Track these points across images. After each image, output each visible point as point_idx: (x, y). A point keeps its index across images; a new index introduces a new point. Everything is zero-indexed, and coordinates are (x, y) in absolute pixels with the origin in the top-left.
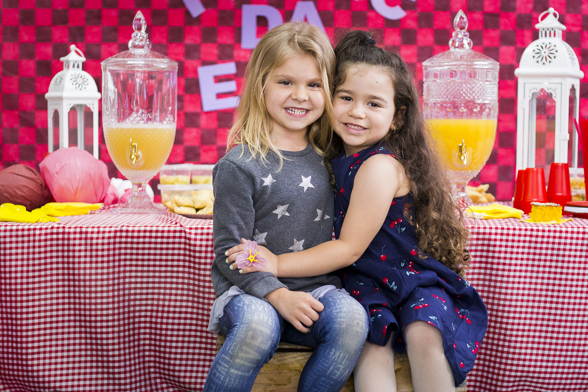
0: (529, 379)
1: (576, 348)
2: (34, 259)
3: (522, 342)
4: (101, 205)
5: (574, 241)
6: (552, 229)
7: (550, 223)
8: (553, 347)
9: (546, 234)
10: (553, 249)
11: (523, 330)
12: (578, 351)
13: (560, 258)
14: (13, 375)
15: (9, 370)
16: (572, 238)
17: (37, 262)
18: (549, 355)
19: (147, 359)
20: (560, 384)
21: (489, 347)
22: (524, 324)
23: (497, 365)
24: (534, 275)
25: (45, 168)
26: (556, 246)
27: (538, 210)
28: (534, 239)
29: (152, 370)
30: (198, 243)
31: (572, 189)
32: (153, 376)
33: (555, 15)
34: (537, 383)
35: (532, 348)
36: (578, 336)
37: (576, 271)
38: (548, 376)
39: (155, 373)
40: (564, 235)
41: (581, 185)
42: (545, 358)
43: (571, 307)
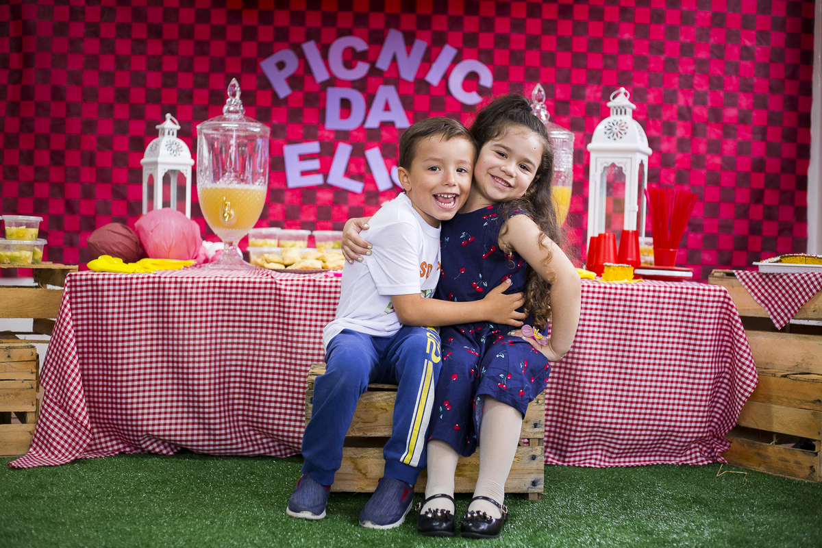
0: (601, 430)
1: (645, 400)
2: (130, 312)
3: (594, 394)
4: (193, 262)
5: (645, 299)
6: (625, 287)
7: (622, 282)
8: (624, 399)
9: (619, 291)
10: (625, 306)
11: (596, 383)
12: (648, 403)
13: (632, 315)
14: (108, 419)
15: (103, 413)
16: (643, 296)
17: (133, 315)
18: (620, 407)
19: (236, 407)
20: (630, 435)
21: (563, 398)
22: (597, 377)
23: (571, 416)
24: (607, 330)
25: (140, 227)
26: (628, 303)
27: (611, 270)
28: (607, 296)
29: (240, 418)
30: (288, 293)
31: (641, 257)
32: (241, 423)
33: (626, 94)
34: (608, 433)
35: (604, 400)
36: (647, 389)
37: (646, 327)
38: (618, 426)
39: (243, 420)
40: (635, 292)
41: (649, 252)
42: (616, 410)
43: (642, 361)
